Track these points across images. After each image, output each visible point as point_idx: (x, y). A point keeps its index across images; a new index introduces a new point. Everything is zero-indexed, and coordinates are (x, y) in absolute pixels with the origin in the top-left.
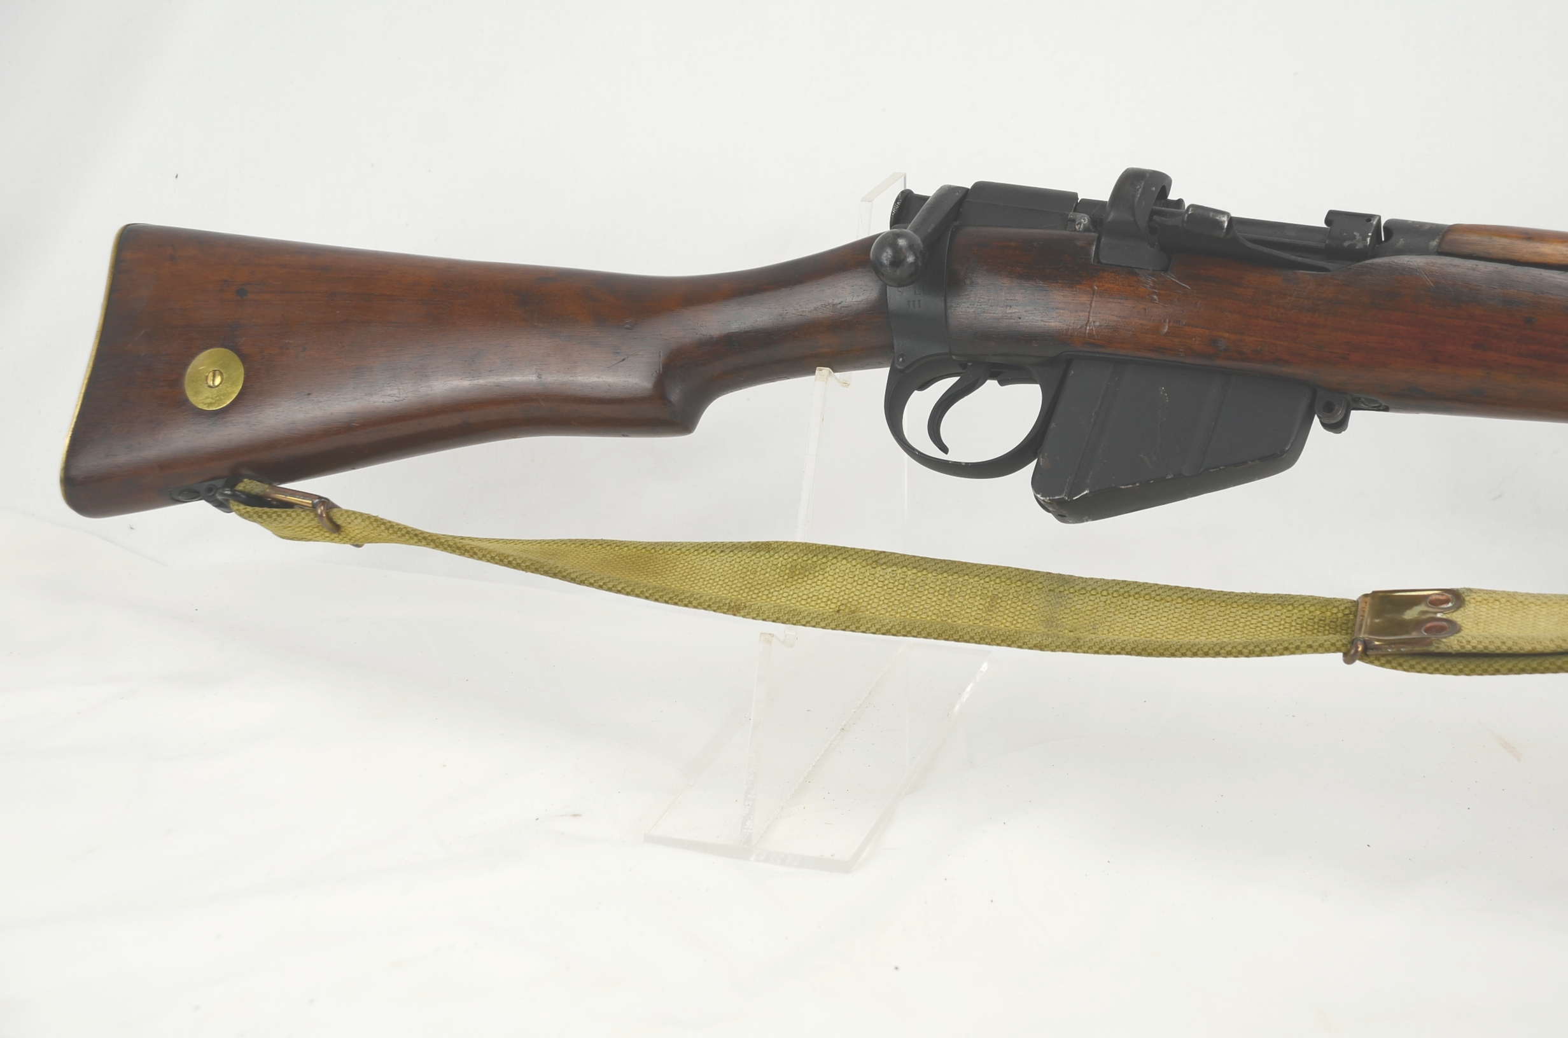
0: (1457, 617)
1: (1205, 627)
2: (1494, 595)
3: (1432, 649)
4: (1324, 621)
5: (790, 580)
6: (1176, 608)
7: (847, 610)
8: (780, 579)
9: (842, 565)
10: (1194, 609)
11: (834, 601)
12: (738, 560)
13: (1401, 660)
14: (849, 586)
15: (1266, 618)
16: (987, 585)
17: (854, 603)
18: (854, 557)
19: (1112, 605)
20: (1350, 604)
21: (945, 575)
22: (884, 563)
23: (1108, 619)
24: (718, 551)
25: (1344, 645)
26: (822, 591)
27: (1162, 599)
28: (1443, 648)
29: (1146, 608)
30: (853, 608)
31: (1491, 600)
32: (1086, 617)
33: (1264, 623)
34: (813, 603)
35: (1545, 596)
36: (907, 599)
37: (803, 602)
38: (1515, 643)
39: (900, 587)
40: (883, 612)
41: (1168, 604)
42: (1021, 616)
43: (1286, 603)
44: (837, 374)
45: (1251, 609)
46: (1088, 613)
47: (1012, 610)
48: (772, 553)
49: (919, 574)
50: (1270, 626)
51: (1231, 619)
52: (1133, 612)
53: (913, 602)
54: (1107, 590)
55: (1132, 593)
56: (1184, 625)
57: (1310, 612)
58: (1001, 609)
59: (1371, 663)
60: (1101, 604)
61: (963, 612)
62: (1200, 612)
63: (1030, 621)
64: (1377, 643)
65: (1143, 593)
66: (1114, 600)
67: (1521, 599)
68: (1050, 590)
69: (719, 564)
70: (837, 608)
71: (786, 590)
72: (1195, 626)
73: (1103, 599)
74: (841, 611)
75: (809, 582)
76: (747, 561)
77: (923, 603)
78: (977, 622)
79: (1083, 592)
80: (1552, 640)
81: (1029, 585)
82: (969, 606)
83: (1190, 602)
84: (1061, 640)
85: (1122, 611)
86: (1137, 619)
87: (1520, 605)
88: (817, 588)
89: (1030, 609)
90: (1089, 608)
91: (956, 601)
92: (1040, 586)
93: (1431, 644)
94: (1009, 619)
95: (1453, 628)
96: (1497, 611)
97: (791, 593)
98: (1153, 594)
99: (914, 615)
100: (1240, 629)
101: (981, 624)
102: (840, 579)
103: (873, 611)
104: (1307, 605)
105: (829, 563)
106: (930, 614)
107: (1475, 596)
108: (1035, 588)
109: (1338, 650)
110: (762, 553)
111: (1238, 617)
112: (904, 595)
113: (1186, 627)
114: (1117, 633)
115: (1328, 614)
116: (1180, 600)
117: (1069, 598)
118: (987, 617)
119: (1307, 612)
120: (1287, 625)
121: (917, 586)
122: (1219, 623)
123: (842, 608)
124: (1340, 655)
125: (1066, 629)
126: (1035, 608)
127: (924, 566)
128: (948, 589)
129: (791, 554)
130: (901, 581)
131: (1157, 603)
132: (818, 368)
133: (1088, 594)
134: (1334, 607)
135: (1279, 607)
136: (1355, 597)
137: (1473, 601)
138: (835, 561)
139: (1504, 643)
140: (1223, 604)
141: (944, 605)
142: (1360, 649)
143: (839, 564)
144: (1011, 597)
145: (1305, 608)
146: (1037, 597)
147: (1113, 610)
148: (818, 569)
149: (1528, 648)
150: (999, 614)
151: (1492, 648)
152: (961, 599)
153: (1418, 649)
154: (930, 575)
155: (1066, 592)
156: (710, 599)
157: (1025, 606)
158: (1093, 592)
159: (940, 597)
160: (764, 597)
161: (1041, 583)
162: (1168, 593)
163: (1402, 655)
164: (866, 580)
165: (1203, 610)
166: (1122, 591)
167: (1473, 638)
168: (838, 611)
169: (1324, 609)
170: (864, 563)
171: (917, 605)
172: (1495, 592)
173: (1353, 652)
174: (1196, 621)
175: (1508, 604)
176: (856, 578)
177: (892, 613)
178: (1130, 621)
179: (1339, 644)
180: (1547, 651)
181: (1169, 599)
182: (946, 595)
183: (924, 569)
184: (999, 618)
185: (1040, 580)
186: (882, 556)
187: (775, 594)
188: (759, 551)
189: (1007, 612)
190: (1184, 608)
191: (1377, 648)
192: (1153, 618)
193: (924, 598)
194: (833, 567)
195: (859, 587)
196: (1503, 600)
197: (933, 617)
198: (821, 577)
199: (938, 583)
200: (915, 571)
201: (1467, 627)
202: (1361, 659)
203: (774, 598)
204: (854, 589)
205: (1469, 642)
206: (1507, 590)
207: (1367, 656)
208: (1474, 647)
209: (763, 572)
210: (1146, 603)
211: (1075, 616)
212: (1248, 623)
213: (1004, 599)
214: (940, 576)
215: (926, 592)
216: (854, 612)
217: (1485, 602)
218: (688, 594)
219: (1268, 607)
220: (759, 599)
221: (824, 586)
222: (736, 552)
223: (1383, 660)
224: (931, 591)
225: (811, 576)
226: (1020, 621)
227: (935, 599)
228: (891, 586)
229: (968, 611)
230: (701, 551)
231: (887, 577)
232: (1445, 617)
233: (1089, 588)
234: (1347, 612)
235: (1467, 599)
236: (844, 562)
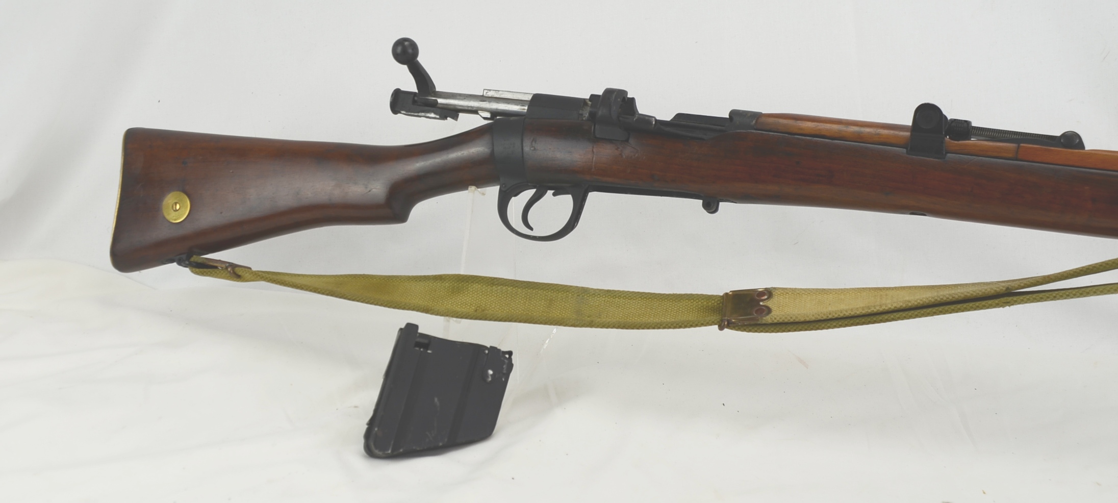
0: (769, 303)
1: (653, 312)
2: (786, 291)
3: (759, 322)
4: (708, 307)
5: (452, 295)
6: (639, 303)
7: (480, 310)
8: (448, 294)
9: (476, 286)
10: (647, 303)
11: (474, 305)
12: (428, 285)
13: (745, 328)
14: (480, 297)
15: (681, 306)
16: (547, 294)
17: (484, 305)
18: (482, 281)
19: (608, 302)
20: (720, 298)
21: (527, 289)
22: (496, 284)
23: (606, 310)
24: (418, 281)
25: (718, 322)
26: (468, 300)
27: (631, 299)
28: (764, 322)
29: (624, 303)
30: (483, 308)
31: (785, 293)
32: (596, 309)
33: (680, 309)
34: (464, 307)
35: (809, 289)
36: (509, 302)
37: (459, 306)
38: (797, 317)
39: (505, 296)
40: (498, 310)
41: (634, 301)
42: (564, 310)
43: (690, 299)
44: (479, 189)
45: (674, 302)
46: (597, 307)
47: (560, 306)
48: (443, 281)
49: (514, 289)
50: (683, 311)
51: (665, 308)
52: (618, 305)
53: (512, 304)
54: (605, 295)
55: (617, 296)
56: (643, 312)
57: (702, 303)
58: (555, 306)
59: (732, 329)
60: (603, 302)
61: (536, 309)
62: (650, 305)
63: (569, 312)
64: (733, 321)
65: (622, 296)
66: (609, 300)
67: (798, 292)
68: (578, 296)
69: (418, 287)
70: (475, 309)
71: (451, 300)
72: (648, 312)
73: (603, 299)
74: (478, 311)
75: (461, 295)
76: (432, 285)
77: (517, 304)
78: (543, 313)
79: (594, 296)
80: (813, 315)
81: (568, 293)
82: (539, 305)
83: (645, 299)
84: (584, 322)
85: (613, 305)
86: (620, 309)
87: (798, 295)
88: (465, 298)
89: (568, 306)
90: (597, 304)
91: (532, 303)
92: (573, 293)
93: (758, 320)
94: (559, 311)
95: (769, 310)
96: (787, 299)
97: (453, 302)
98: (627, 296)
99: (513, 311)
100: (669, 313)
101: (545, 315)
102: (476, 293)
103: (493, 309)
104: (700, 299)
105: (470, 285)
106: (520, 310)
107: (777, 291)
108: (570, 295)
109: (716, 324)
110: (438, 281)
111: (668, 307)
112: (507, 300)
113: (643, 313)
114: (610, 317)
115: (710, 303)
116: (640, 299)
117: (587, 299)
118: (548, 311)
119: (700, 303)
120: (691, 310)
121: (513, 295)
122: (659, 310)
123: (478, 308)
124: (717, 326)
125: (586, 316)
126: (571, 305)
127: (516, 285)
128: (528, 297)
129: (451, 281)
130: (506, 293)
131: (629, 301)
132: (470, 187)
133: (596, 297)
134: (713, 300)
135: (687, 301)
136: (722, 294)
137: (776, 294)
138: (472, 284)
139: (791, 318)
140: (661, 300)
141: (527, 305)
142: (726, 323)
143: (474, 286)
144: (559, 299)
145: (699, 301)
146: (572, 299)
147: (608, 305)
148: (464, 288)
149: (802, 319)
150: (554, 309)
151: (786, 321)
152: (535, 301)
153: (752, 323)
154: (519, 290)
155: (585, 296)
156: (414, 305)
157: (566, 304)
158: (599, 296)
159: (525, 301)
160: (440, 304)
161: (573, 292)
162: (635, 295)
163: (745, 325)
164: (488, 293)
165: (652, 304)
166: (612, 295)
167: (777, 316)
168: (476, 311)
169: (708, 301)
170: (487, 285)
171: (514, 305)
172: (786, 289)
173: (723, 324)
174: (648, 310)
175: (793, 295)
176: (483, 293)
177: (502, 310)
178: (617, 310)
179: (716, 322)
180: (811, 320)
181: (635, 298)
182: (528, 299)
183: (516, 287)
184: (554, 311)
185: (573, 290)
186: (495, 280)
187: (446, 302)
188: (437, 280)
189: (557, 308)
190: (642, 303)
191: (734, 323)
192: (628, 309)
193: (517, 301)
194: (472, 287)
195: (485, 297)
196: (790, 293)
197: (522, 312)
198: (466, 293)
199: (524, 293)
200: (512, 288)
201: (775, 309)
202: (727, 328)
203: (445, 305)
204: (483, 299)
205: (775, 319)
206: (792, 287)
207: (730, 327)
208: (778, 321)
209: (439, 291)
210: (624, 301)
211: (590, 309)
212: (673, 310)
213: (556, 301)
214: (524, 290)
215: (518, 299)
216: (483, 311)
217: (782, 294)
218: (403, 304)
219: (682, 301)
220: (438, 305)
221: (468, 297)
222: (426, 281)
223: (737, 328)
224: (520, 298)
225: (462, 292)
226: (564, 312)
227: (522, 302)
228: (500, 296)
229: (539, 307)
230: (410, 280)
231: (498, 291)
232: (764, 304)
233: (596, 294)
234: (719, 302)
235: (774, 293)
236: (477, 284)
